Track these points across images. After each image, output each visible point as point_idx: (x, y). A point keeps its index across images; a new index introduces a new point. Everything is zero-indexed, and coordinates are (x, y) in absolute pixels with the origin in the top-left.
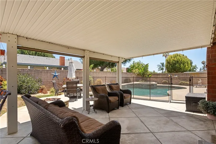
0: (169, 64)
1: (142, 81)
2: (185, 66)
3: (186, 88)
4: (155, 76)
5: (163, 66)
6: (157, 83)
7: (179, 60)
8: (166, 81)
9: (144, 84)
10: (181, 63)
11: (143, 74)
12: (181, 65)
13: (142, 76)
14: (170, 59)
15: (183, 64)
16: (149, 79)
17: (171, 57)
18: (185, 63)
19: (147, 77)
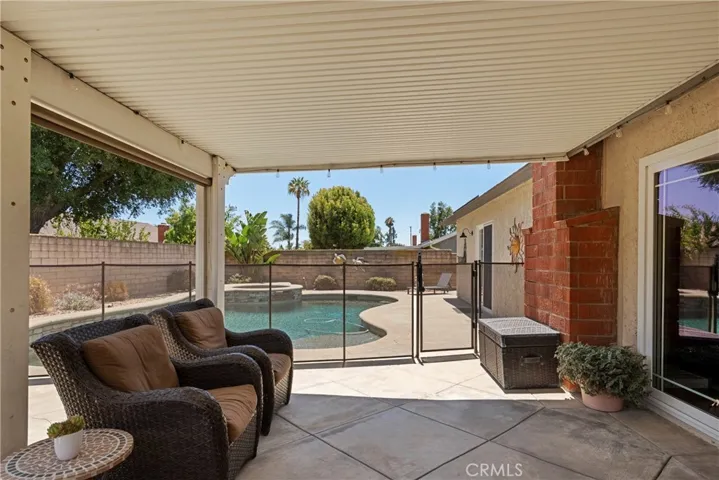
0: (318, 220)
1: (241, 279)
2: (364, 228)
3: (396, 300)
4: (290, 260)
5: (289, 227)
6: (301, 286)
7: (349, 209)
8: (329, 278)
9: (258, 292)
10: (354, 218)
11: (243, 253)
12: (354, 225)
13: (242, 258)
14: (322, 204)
15: (359, 222)
16: (265, 271)
17: (327, 197)
18: (363, 217)
19: (261, 262)
